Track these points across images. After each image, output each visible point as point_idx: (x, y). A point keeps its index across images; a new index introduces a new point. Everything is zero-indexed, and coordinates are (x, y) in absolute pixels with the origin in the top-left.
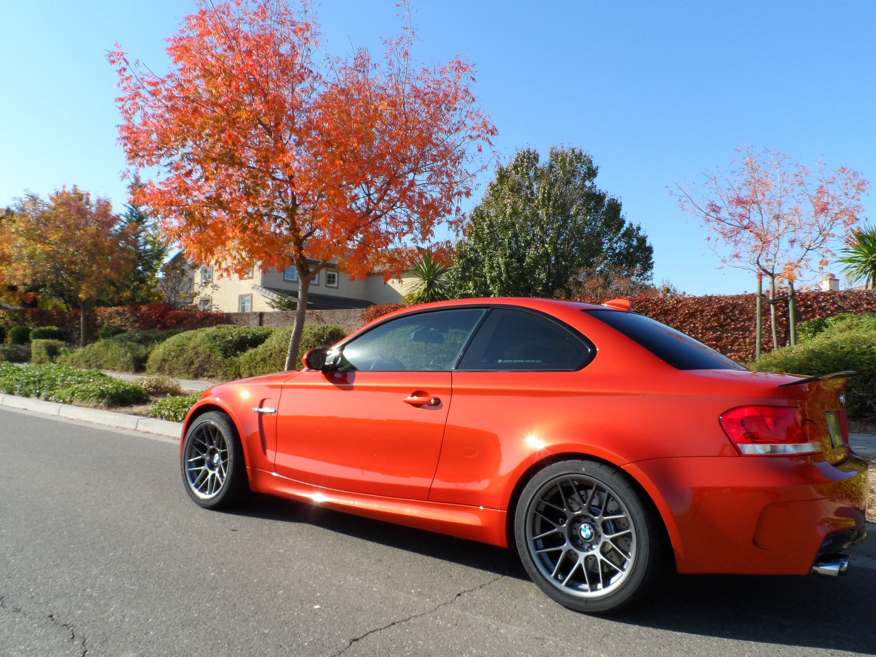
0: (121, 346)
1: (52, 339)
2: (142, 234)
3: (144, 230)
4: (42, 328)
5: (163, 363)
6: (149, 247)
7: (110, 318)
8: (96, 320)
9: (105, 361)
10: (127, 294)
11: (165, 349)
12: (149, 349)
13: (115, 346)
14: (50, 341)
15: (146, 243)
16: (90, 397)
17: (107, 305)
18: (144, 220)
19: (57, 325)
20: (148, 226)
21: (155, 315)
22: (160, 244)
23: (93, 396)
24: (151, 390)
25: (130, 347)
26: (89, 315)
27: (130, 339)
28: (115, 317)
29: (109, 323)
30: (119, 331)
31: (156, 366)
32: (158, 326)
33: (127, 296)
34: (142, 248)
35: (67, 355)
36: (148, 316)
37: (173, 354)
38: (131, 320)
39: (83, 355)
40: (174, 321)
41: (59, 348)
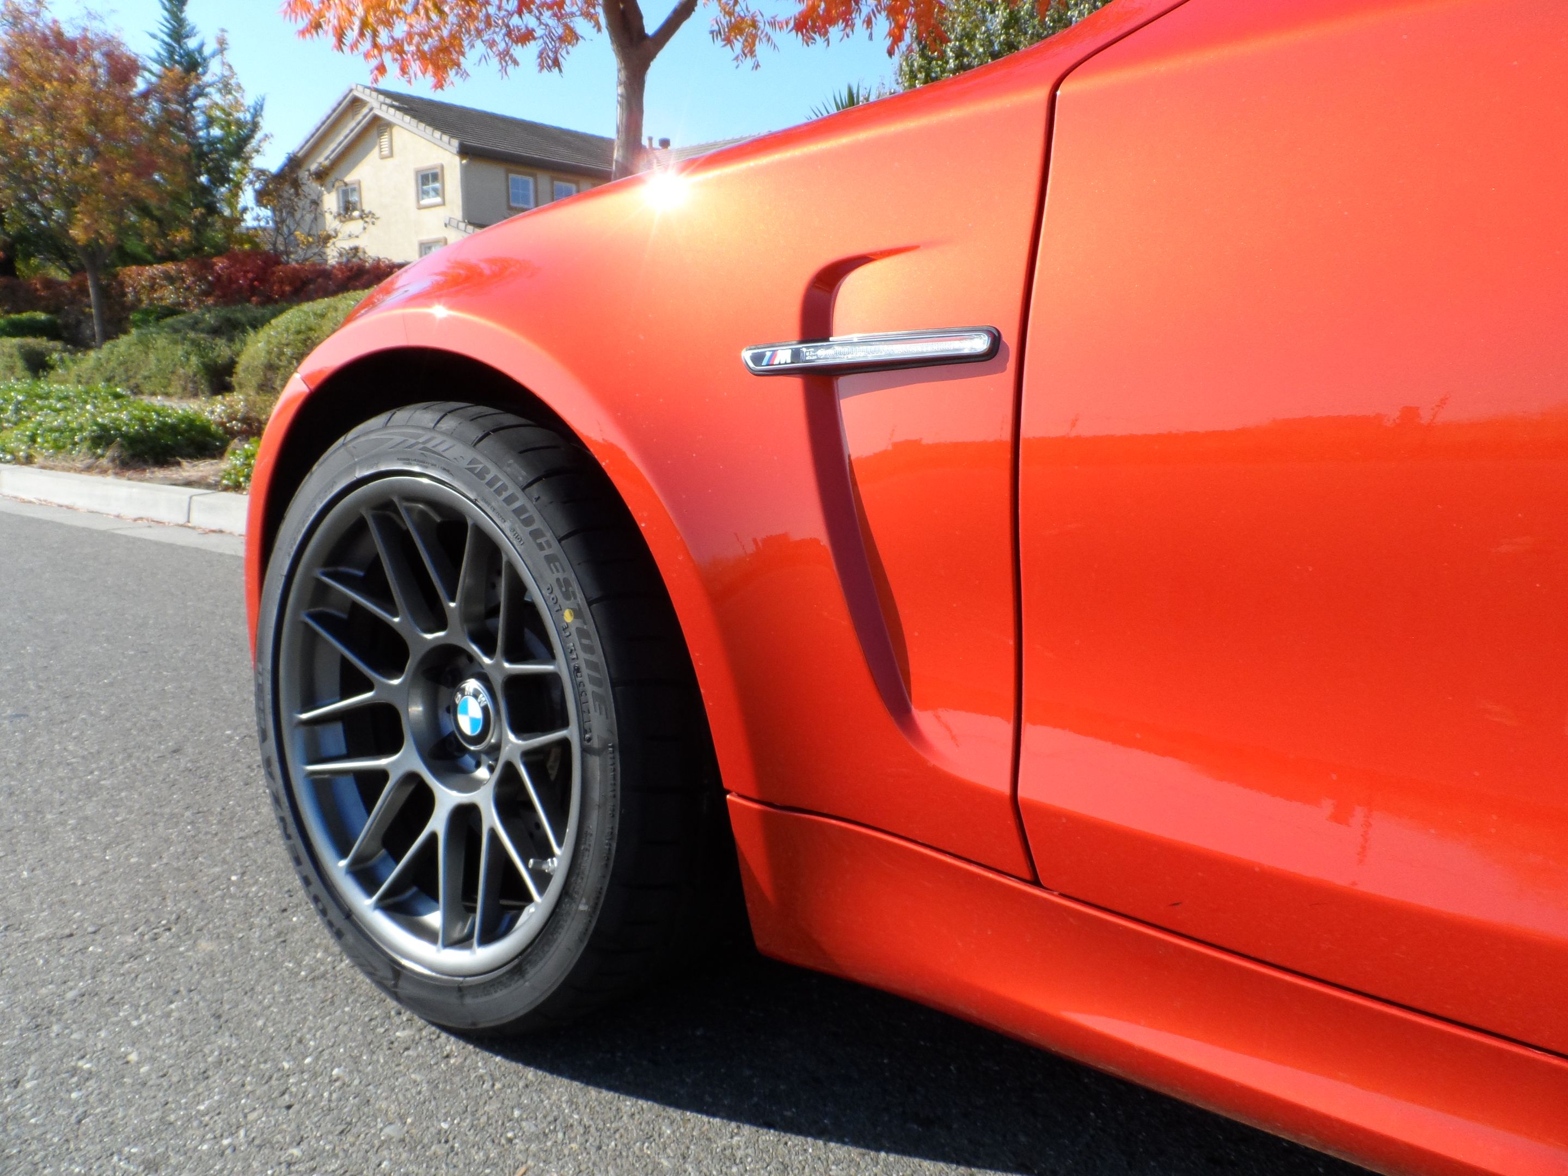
0: (175, 342)
1: (35, 336)
2: (200, 102)
3: (201, 93)
4: (13, 316)
5: (269, 374)
6: (216, 132)
7: (152, 288)
8: (124, 294)
9: (145, 378)
10: (183, 235)
11: (269, 342)
12: (237, 346)
13: (161, 341)
14: (31, 341)
15: (210, 122)
16: (75, 444)
17: (140, 261)
18: (200, 70)
19: (45, 310)
20: (210, 85)
21: (245, 276)
22: (240, 125)
23: (81, 440)
24: (236, 425)
25: (194, 342)
26: (109, 285)
27: (194, 325)
28: (162, 286)
29: (151, 300)
30: (171, 311)
31: (254, 381)
32: (254, 299)
33: (183, 241)
34: (201, 133)
35: (67, 368)
36: (231, 281)
37: (288, 351)
38: (197, 291)
39: (98, 367)
40: (287, 288)
41: (50, 355)
